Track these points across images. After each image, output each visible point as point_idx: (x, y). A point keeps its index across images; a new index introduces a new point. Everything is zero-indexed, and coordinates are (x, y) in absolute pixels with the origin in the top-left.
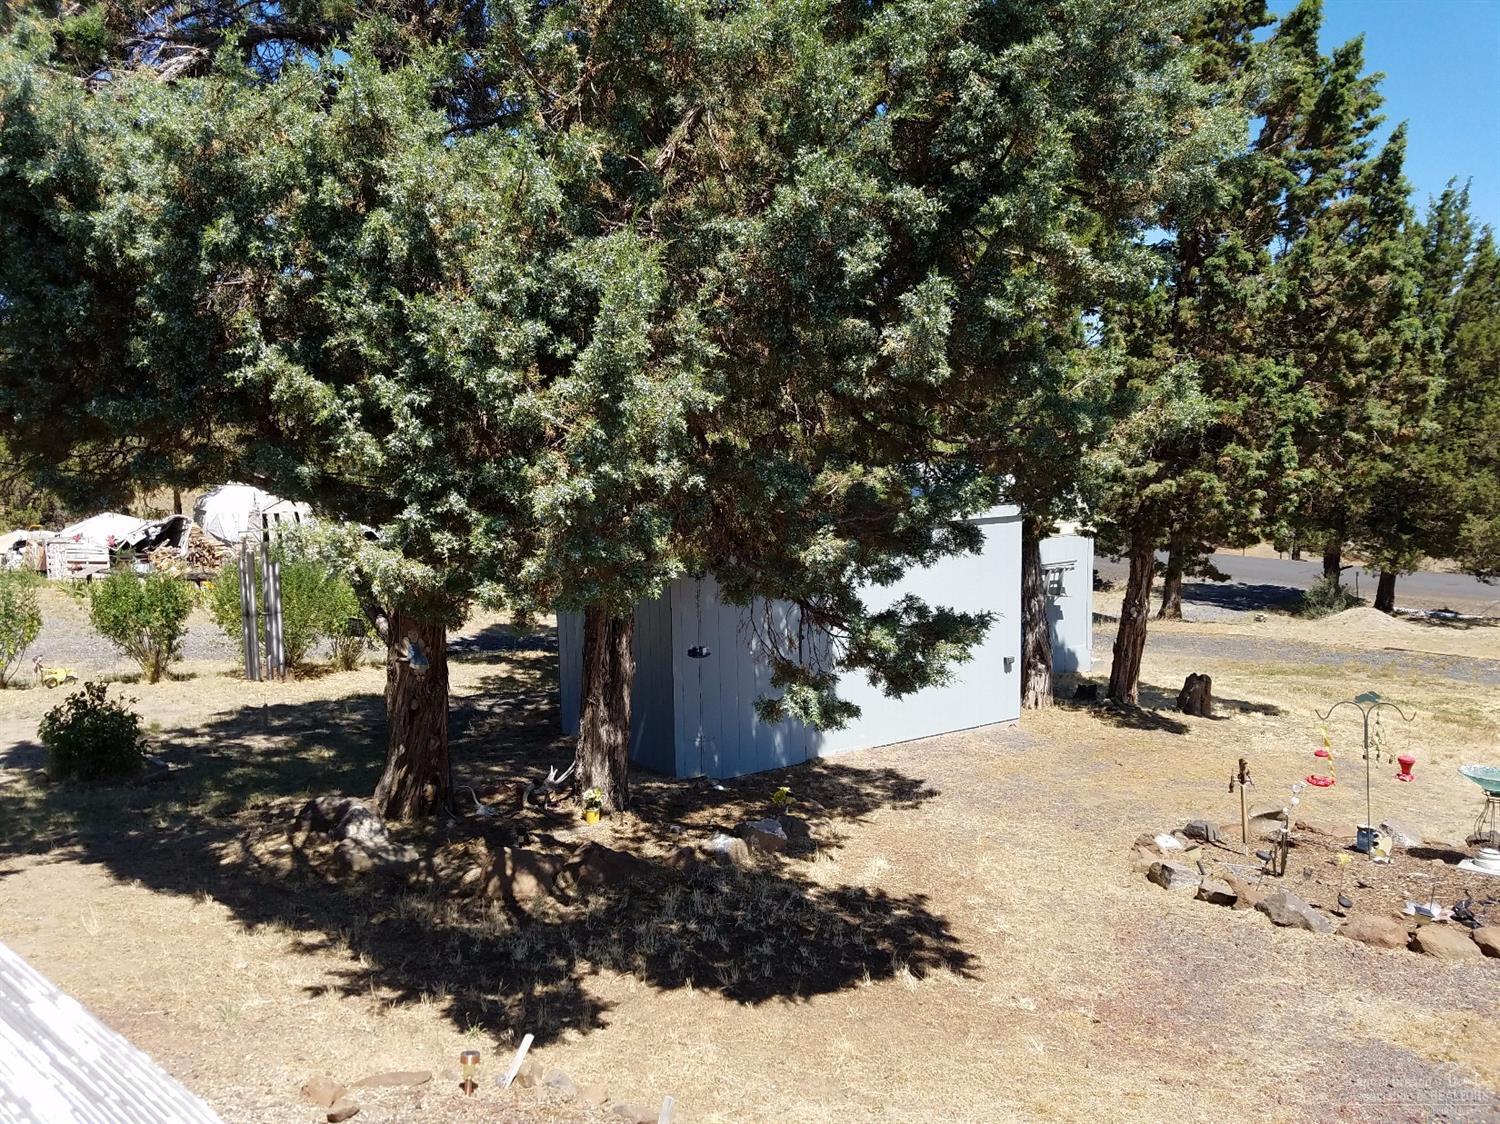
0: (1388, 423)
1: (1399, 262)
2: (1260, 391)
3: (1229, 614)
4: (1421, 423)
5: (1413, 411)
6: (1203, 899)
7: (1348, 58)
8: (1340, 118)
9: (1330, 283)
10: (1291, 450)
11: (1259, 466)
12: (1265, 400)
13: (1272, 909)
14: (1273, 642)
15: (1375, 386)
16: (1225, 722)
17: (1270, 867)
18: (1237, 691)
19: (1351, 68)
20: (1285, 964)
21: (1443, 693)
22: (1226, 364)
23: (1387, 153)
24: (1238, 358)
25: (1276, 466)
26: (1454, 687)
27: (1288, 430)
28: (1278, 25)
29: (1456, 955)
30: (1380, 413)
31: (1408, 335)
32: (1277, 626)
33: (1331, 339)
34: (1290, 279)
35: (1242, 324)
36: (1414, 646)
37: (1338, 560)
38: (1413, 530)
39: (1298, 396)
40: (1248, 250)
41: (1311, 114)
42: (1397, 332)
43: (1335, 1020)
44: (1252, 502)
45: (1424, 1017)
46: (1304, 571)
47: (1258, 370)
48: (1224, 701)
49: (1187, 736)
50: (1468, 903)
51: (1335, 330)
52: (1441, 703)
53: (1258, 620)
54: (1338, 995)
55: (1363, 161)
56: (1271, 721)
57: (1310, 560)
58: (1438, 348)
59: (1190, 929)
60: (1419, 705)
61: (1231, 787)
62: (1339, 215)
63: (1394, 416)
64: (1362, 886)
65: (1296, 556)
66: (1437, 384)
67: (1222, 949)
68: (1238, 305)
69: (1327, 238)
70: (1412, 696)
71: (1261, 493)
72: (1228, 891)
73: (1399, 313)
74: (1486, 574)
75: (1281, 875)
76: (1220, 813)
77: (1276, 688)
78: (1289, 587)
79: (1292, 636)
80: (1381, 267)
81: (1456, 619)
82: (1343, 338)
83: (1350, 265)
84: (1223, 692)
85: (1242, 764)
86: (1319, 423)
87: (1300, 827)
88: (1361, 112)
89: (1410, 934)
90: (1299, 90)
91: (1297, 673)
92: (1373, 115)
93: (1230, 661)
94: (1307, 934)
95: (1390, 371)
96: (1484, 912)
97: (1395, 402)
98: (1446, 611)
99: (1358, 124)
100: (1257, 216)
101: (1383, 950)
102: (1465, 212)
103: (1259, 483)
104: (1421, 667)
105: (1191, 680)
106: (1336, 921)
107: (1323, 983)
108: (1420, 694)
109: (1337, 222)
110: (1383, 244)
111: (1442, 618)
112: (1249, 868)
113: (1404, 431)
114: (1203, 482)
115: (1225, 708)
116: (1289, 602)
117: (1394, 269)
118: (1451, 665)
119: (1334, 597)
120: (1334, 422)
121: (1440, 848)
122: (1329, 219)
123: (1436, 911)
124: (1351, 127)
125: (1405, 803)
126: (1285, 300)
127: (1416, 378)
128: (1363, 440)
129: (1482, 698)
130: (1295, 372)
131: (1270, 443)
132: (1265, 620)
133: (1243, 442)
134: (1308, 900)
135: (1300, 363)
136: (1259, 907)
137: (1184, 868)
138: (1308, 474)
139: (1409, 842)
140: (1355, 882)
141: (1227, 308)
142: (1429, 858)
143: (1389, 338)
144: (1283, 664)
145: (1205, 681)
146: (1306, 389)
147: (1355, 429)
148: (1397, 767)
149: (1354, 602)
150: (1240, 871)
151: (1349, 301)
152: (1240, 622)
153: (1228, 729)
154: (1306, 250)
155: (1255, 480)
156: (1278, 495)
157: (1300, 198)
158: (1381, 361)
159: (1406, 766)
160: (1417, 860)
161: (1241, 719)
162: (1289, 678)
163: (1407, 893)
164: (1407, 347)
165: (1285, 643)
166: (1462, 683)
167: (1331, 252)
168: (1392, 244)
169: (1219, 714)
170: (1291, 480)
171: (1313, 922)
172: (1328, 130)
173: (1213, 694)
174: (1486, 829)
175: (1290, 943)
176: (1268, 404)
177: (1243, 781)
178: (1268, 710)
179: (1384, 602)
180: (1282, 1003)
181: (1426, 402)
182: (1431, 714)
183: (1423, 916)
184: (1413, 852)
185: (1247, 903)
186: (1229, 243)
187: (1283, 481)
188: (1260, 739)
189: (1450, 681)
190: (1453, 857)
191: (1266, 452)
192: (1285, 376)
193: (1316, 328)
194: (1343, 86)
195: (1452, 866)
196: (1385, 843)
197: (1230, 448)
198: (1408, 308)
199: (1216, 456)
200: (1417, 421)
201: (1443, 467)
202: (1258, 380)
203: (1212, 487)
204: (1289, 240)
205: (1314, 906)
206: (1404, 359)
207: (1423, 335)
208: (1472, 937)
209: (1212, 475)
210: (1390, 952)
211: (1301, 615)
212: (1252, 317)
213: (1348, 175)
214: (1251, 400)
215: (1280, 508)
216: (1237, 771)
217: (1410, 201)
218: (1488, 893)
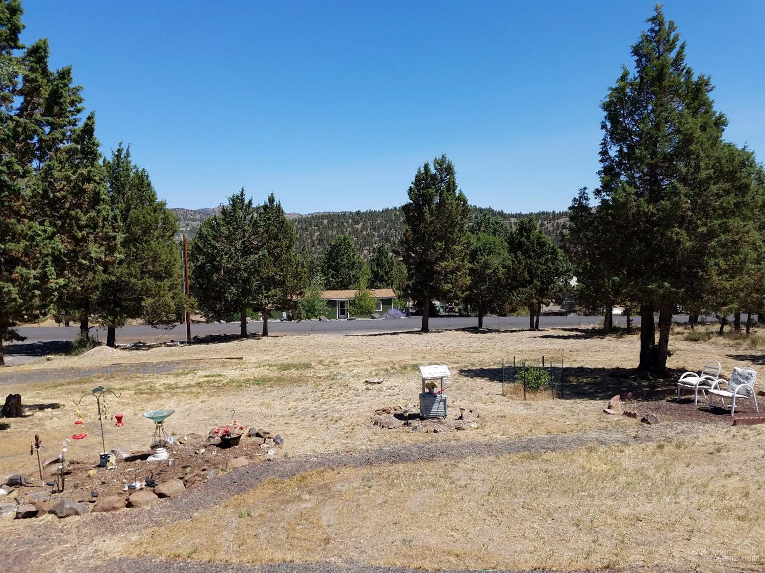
0: (99, 255)
1: (97, 178)
2: (32, 239)
3: (32, 359)
4: (115, 255)
5: (111, 250)
6: (19, 518)
7: (65, 75)
8: (62, 104)
9: (64, 185)
10: (51, 269)
11: (35, 278)
12: (35, 243)
13: (58, 511)
14: (56, 370)
15: (92, 237)
16: (31, 417)
17: (55, 488)
18: (37, 399)
19: (66, 81)
20: (65, 537)
21: (140, 381)
22: (12, 224)
23: (86, 125)
24: (19, 221)
25: (44, 277)
26: (143, 377)
27: (49, 259)
28: (26, 50)
29: (147, 503)
30: (95, 250)
31: (104, 213)
32: (60, 362)
33: (67, 214)
34: (43, 182)
35: (19, 203)
36: (125, 361)
37: (87, 324)
38: (121, 306)
39: (53, 241)
40: (19, 164)
41: (47, 99)
42: (99, 211)
43: (92, 557)
44: (33, 296)
45: (135, 538)
46: (71, 332)
47: (30, 228)
48: (29, 406)
49: (8, 430)
50: (152, 477)
51: (69, 209)
52: (138, 386)
53: (48, 360)
54: (94, 542)
55: (76, 128)
56: (56, 412)
57: (75, 325)
58: (119, 220)
59: (11, 538)
60: (128, 389)
61: (32, 452)
62: (66, 152)
63: (102, 252)
64: (103, 483)
65: (67, 324)
66: (120, 237)
67: (31, 542)
68: (16, 194)
69: (61, 163)
70: (125, 385)
71: (37, 292)
72: (33, 509)
73: (99, 203)
74: (156, 324)
75: (62, 491)
76: (27, 467)
77: (58, 394)
78: (64, 341)
79: (66, 365)
80: (89, 179)
81: (144, 345)
82: (73, 213)
83: (73, 177)
84: (29, 402)
85: (37, 438)
86: (65, 255)
87: (72, 463)
88: (73, 103)
89: (126, 500)
90: (40, 86)
91: (69, 384)
92: (79, 106)
93: (33, 384)
94: (77, 518)
95: (98, 230)
96: (159, 478)
97: (102, 245)
98: (140, 343)
99: (72, 109)
100: (22, 147)
101: (114, 512)
102: (129, 159)
103: (35, 287)
104: (129, 371)
105: (10, 398)
106: (91, 506)
107: (86, 540)
108: (129, 384)
109: (64, 156)
110: (88, 169)
111: (137, 347)
112: (44, 493)
113: (107, 259)
114: (4, 288)
115: (30, 410)
116: (64, 348)
117: (95, 181)
118: (143, 367)
119: (86, 343)
120: (73, 255)
121: (139, 454)
122: (61, 153)
123: (138, 485)
124: (68, 109)
125: (123, 437)
126: (41, 192)
127: (110, 234)
128: (88, 264)
129: (156, 380)
130: (50, 229)
131: (40, 266)
132: (52, 359)
133: (25, 265)
134: (77, 500)
135: (52, 224)
136: (51, 512)
137: (7, 504)
138: (61, 281)
139: (125, 455)
140: (100, 483)
141: (10, 194)
142: (134, 460)
143: (96, 214)
144: (61, 381)
145: (18, 397)
146: (57, 238)
147: (84, 258)
148: (115, 420)
149: (96, 344)
150: (40, 495)
151: (75, 195)
152: (38, 363)
153: (32, 421)
154: (50, 168)
155: (33, 285)
156: (47, 293)
157: (45, 141)
158: (93, 225)
159: (119, 419)
160: (129, 463)
161: (40, 414)
162: (65, 387)
163: (125, 481)
164: (105, 219)
165: (63, 370)
166: (147, 375)
167: (63, 170)
168: (93, 169)
169: (27, 414)
170: (53, 285)
171: (79, 510)
172: (56, 109)
173: (23, 403)
174: (158, 439)
175: (69, 526)
176: (37, 245)
177: (38, 447)
178: (54, 406)
179: (111, 343)
180: (65, 558)
181: (116, 245)
182: (133, 392)
183: (132, 489)
184: (127, 460)
185: (44, 512)
186: (8, 159)
187: (49, 286)
188: (51, 422)
189: (141, 375)
190: (144, 457)
191: (38, 271)
192: (45, 231)
193: (60, 208)
194: (62, 88)
195: (144, 461)
196: (113, 459)
197: (19, 269)
198: (103, 200)
199: (11, 273)
200: (113, 254)
201: (130, 275)
202: (30, 233)
203: (9, 291)
204: (41, 161)
205: (80, 502)
206: (104, 225)
207: (111, 214)
208: (154, 492)
209: (9, 284)
210: (118, 512)
211: (71, 354)
212: (24, 200)
213: (69, 133)
214: (28, 243)
215: (49, 300)
216: (34, 443)
217: (100, 150)
218: (160, 469)
